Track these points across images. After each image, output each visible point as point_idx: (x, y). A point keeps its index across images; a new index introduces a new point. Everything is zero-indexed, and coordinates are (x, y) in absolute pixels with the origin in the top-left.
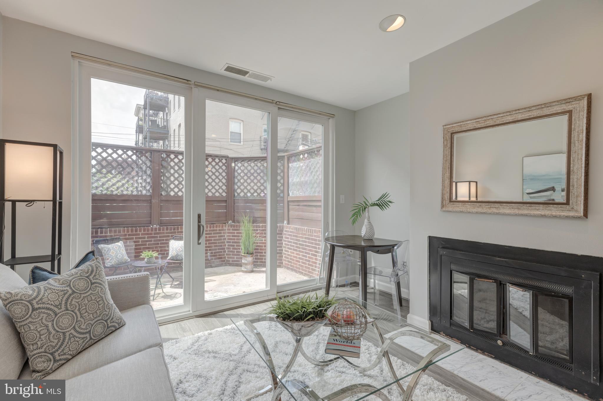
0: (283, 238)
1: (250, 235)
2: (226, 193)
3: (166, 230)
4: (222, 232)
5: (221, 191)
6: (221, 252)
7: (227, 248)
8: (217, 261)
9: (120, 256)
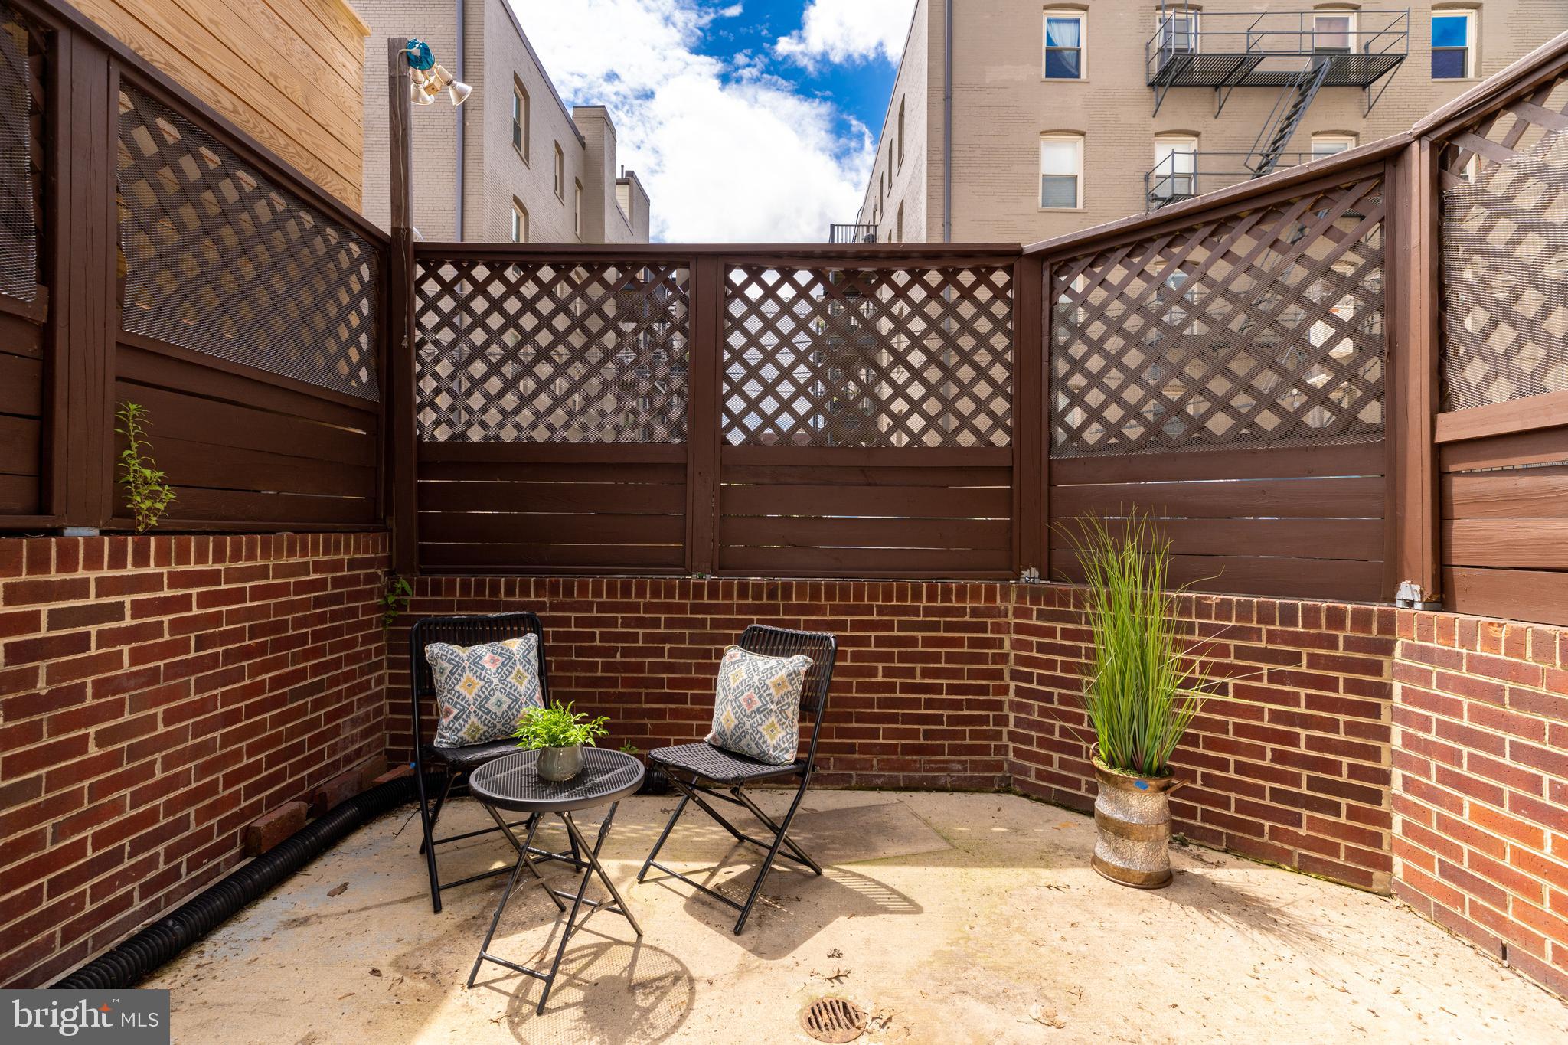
0: (1389, 696)
1: (1152, 658)
2: (1008, 431)
3: (739, 597)
4: (989, 621)
5: (982, 422)
6: (984, 720)
7: (1011, 702)
8: (964, 763)
9: (499, 704)
